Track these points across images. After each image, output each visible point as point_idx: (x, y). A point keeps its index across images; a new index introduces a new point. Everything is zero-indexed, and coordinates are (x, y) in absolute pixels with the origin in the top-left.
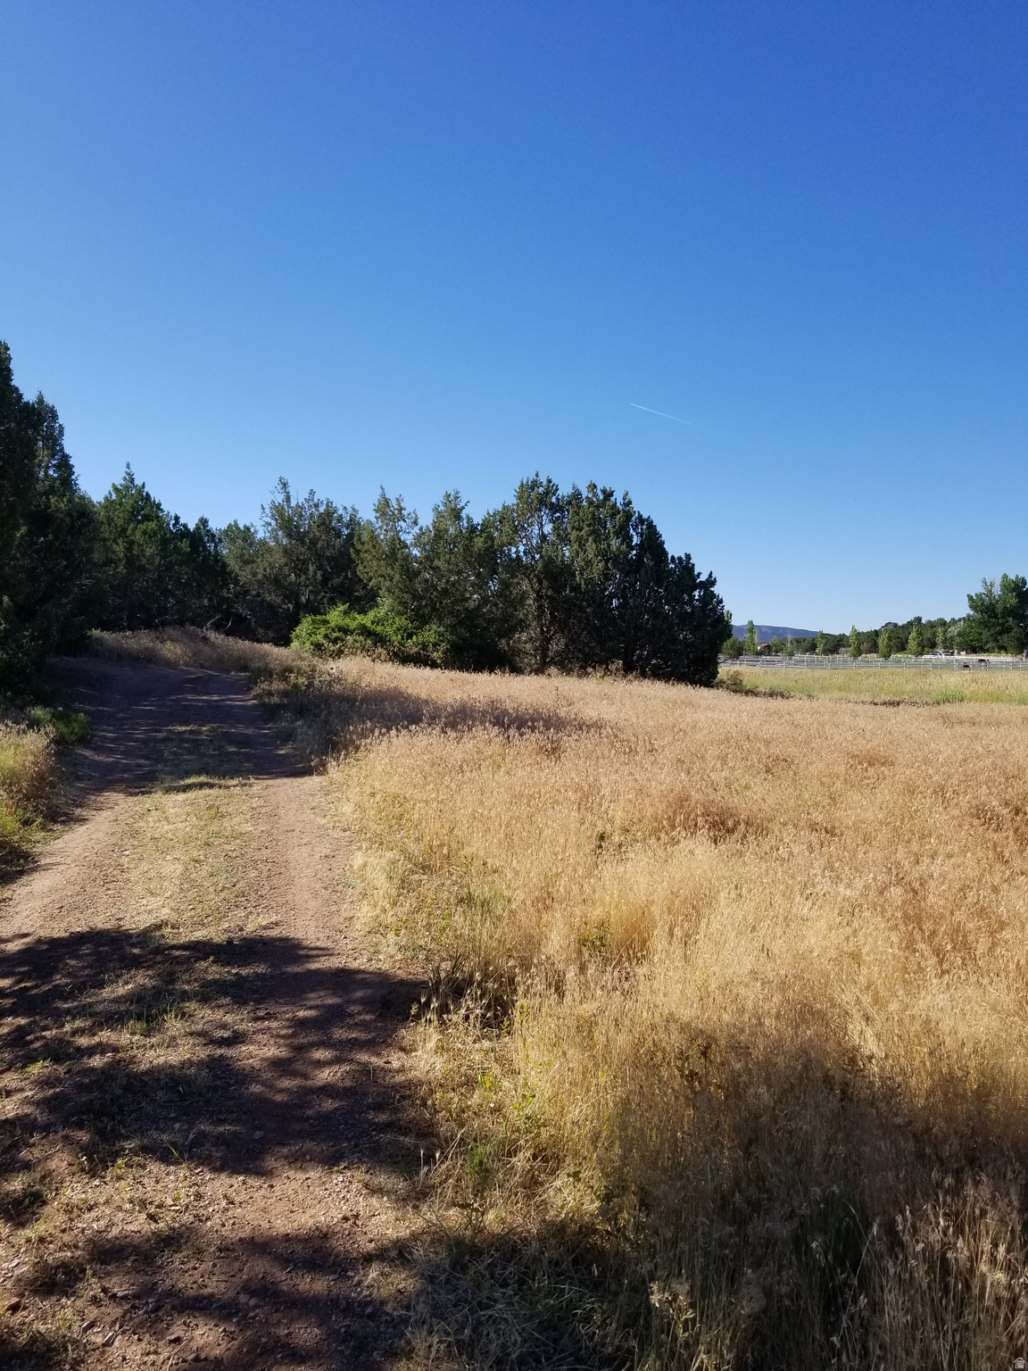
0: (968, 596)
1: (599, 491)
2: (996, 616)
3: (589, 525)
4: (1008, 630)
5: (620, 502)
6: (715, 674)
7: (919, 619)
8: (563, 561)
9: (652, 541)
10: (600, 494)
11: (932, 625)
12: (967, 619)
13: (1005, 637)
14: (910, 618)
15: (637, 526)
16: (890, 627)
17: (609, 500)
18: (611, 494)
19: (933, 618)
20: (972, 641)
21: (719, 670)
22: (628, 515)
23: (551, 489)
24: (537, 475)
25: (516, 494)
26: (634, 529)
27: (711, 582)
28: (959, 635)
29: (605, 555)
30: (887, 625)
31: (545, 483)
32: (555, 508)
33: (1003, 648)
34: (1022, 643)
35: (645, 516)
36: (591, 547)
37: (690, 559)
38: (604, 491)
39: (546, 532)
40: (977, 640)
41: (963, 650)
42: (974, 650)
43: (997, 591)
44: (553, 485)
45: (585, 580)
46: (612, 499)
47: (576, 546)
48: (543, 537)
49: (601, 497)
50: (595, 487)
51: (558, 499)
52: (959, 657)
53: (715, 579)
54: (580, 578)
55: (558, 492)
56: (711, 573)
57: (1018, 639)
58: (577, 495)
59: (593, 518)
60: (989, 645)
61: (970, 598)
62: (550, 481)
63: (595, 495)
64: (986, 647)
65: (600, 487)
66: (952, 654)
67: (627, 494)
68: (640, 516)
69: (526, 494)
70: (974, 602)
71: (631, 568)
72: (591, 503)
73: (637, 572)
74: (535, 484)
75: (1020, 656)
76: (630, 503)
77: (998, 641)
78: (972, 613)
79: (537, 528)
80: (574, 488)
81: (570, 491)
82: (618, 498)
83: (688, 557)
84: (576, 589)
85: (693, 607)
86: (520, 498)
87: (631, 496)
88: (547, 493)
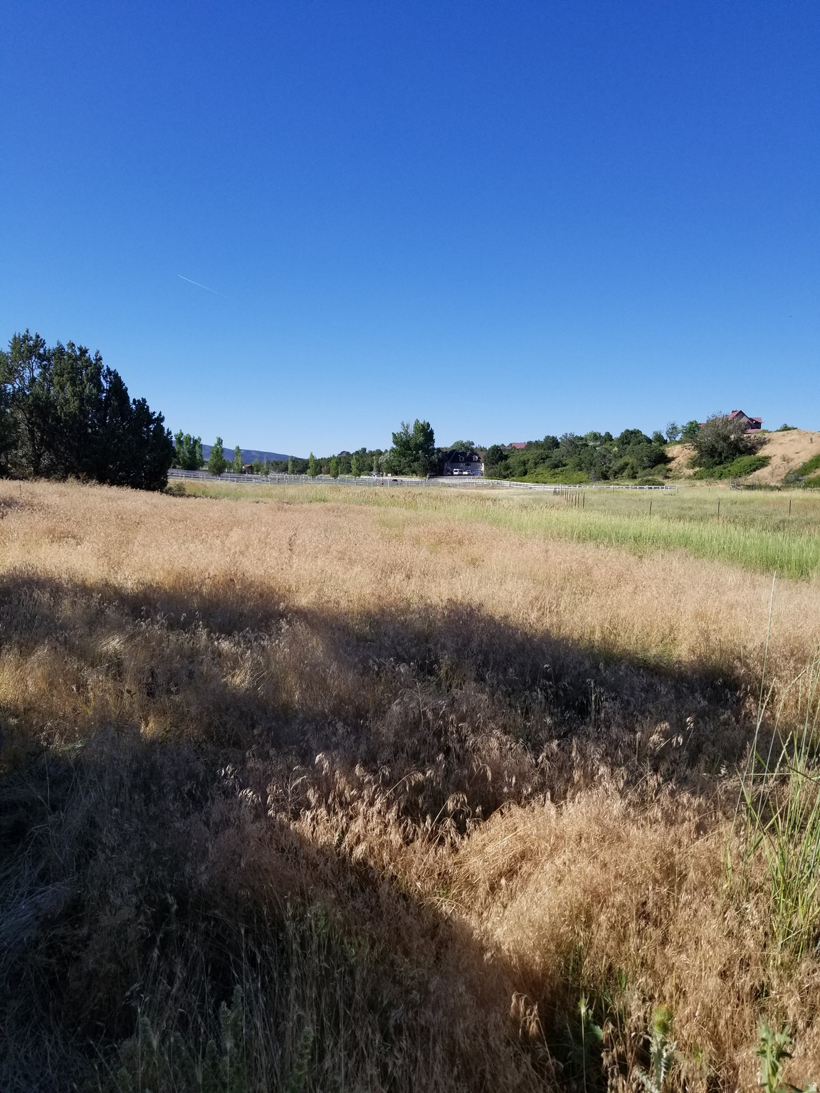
0: (393, 433)
1: (76, 349)
2: (410, 449)
3: (69, 373)
4: (416, 459)
5: (93, 357)
6: (165, 483)
7: (365, 449)
8: (48, 398)
9: (118, 388)
10: (77, 350)
11: (372, 454)
12: (392, 450)
13: (416, 464)
14: (358, 448)
15: (106, 376)
16: (344, 455)
17: (85, 356)
18: (86, 351)
19: (373, 449)
20: (394, 466)
21: (169, 480)
22: (99, 368)
23: (40, 343)
24: (27, 331)
25: (10, 345)
26: (104, 378)
27: (161, 419)
28: (387, 462)
29: (79, 396)
30: (342, 453)
31: (34, 338)
32: (41, 357)
33: (414, 472)
34: (427, 469)
35: (112, 369)
36: (68, 389)
37: (146, 402)
38: (80, 349)
39: (35, 376)
40: (398, 466)
41: (389, 473)
42: (396, 473)
43: (411, 431)
44: (41, 340)
45: (65, 413)
46: (87, 355)
47: (58, 388)
48: (33, 380)
49: (78, 353)
50: (73, 345)
51: (45, 350)
52: (386, 478)
53: (163, 417)
54: (61, 412)
55: (45, 345)
56: (161, 412)
57: (424, 466)
58: (60, 350)
59: (72, 368)
60: (407, 469)
61: (394, 435)
62: (38, 337)
63: (74, 351)
64: (404, 471)
65: (77, 345)
66: (382, 475)
67: (98, 352)
68: (108, 369)
69: (19, 346)
70: (396, 439)
71: (101, 406)
72: (70, 357)
73: (106, 409)
74: (26, 338)
75: (425, 478)
76: (101, 359)
77: (411, 467)
78: (395, 446)
79: (28, 371)
80: (58, 344)
81: (56, 346)
82: (91, 355)
83: (144, 400)
84: (58, 419)
85: (148, 436)
86: (13, 348)
87: (101, 354)
88: (35, 346)
